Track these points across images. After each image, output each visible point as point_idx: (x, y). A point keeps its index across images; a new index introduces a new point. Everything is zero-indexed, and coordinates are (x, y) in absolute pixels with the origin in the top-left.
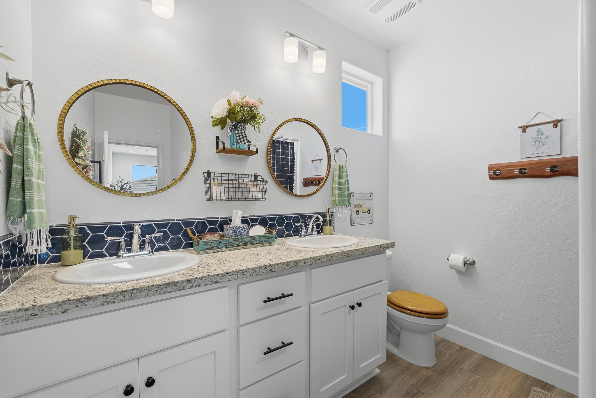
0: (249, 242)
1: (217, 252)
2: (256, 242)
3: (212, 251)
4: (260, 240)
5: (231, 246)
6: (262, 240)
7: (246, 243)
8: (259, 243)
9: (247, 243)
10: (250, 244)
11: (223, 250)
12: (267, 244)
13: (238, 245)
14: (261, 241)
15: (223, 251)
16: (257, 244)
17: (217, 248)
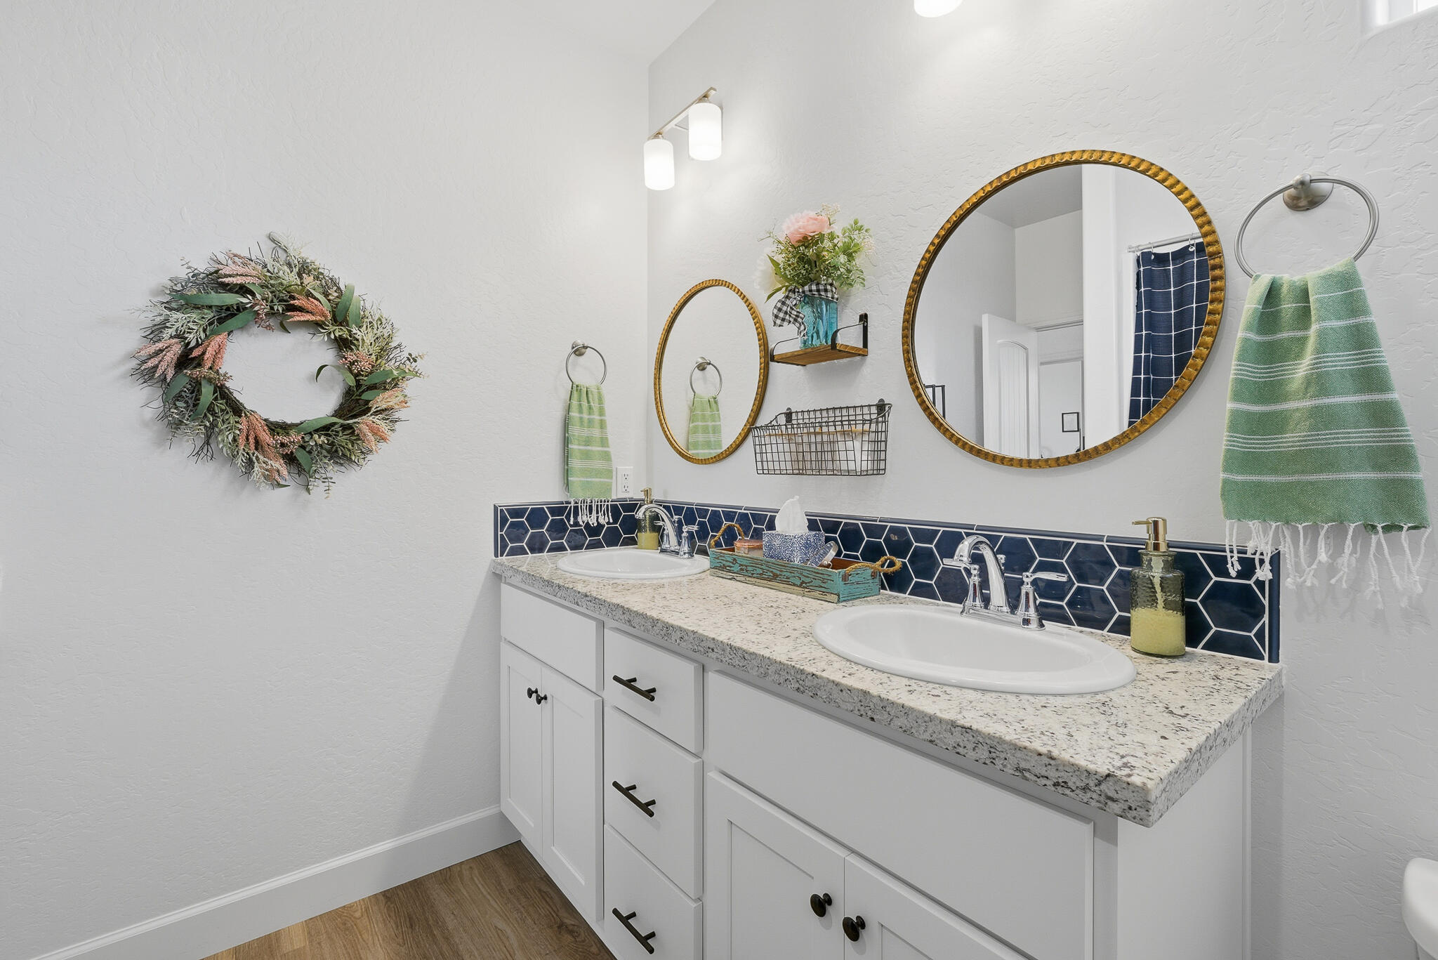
0: (781, 575)
1: (730, 579)
2: (792, 580)
3: (724, 574)
4: (803, 579)
5: (750, 575)
6: (808, 580)
7: (775, 577)
8: (800, 586)
9: (777, 576)
10: (782, 582)
11: (738, 579)
12: (817, 594)
13: (761, 577)
14: (803, 582)
15: (739, 581)
16: (794, 585)
17: (730, 571)
